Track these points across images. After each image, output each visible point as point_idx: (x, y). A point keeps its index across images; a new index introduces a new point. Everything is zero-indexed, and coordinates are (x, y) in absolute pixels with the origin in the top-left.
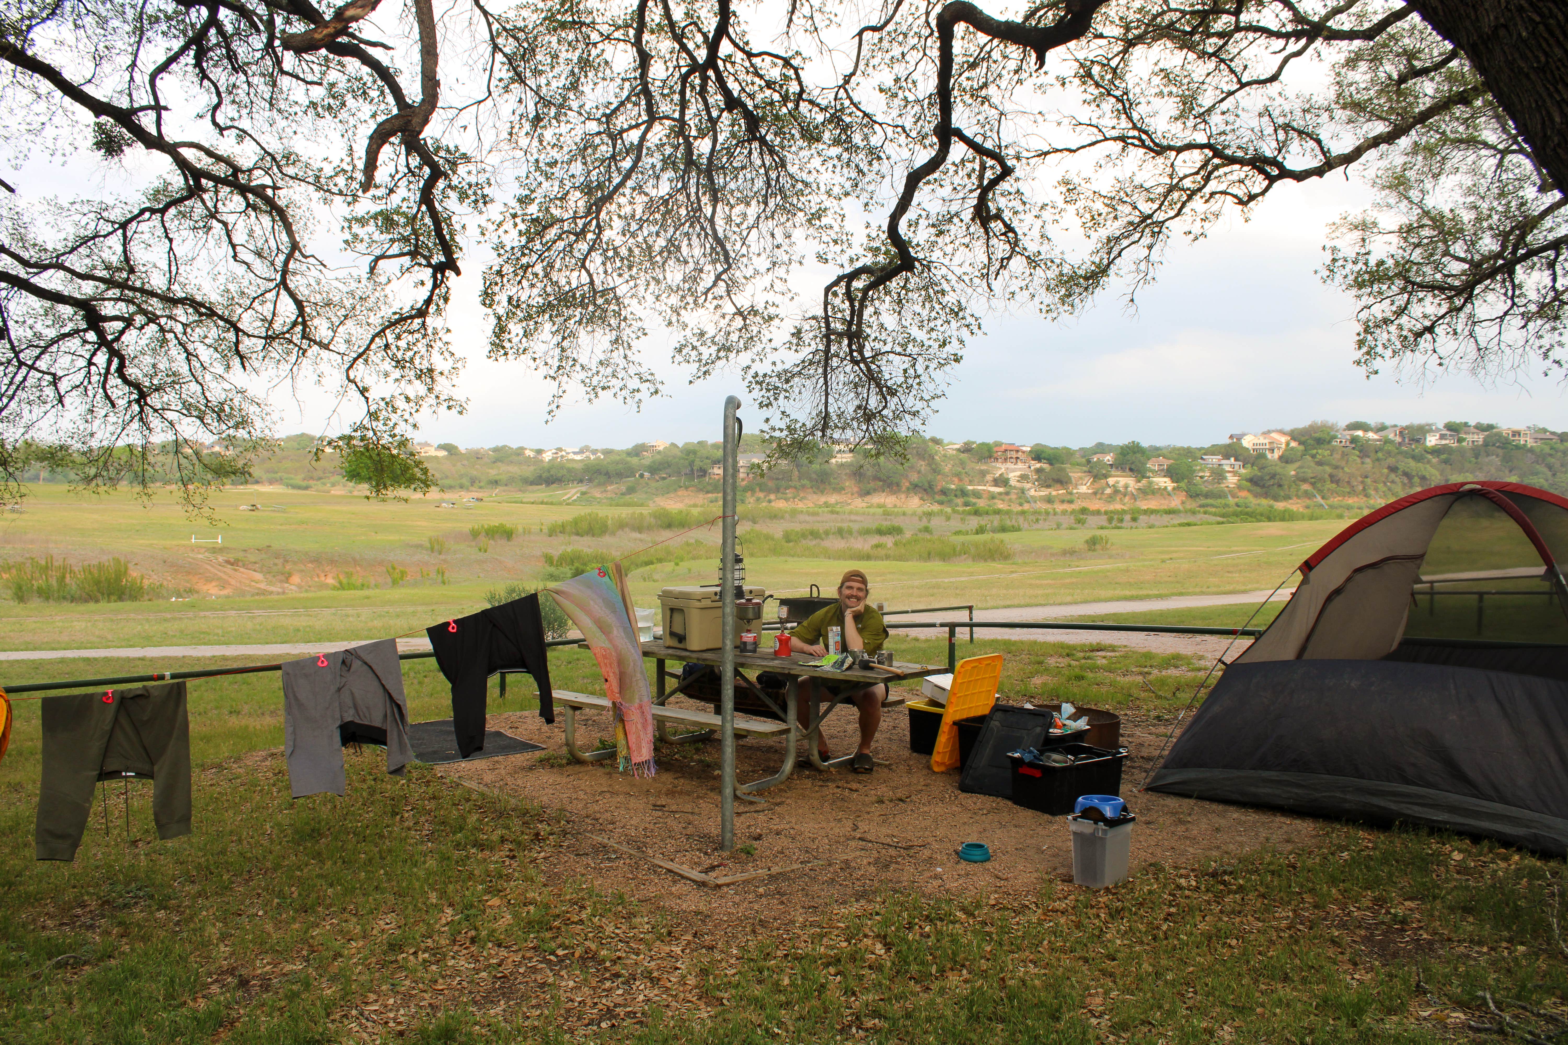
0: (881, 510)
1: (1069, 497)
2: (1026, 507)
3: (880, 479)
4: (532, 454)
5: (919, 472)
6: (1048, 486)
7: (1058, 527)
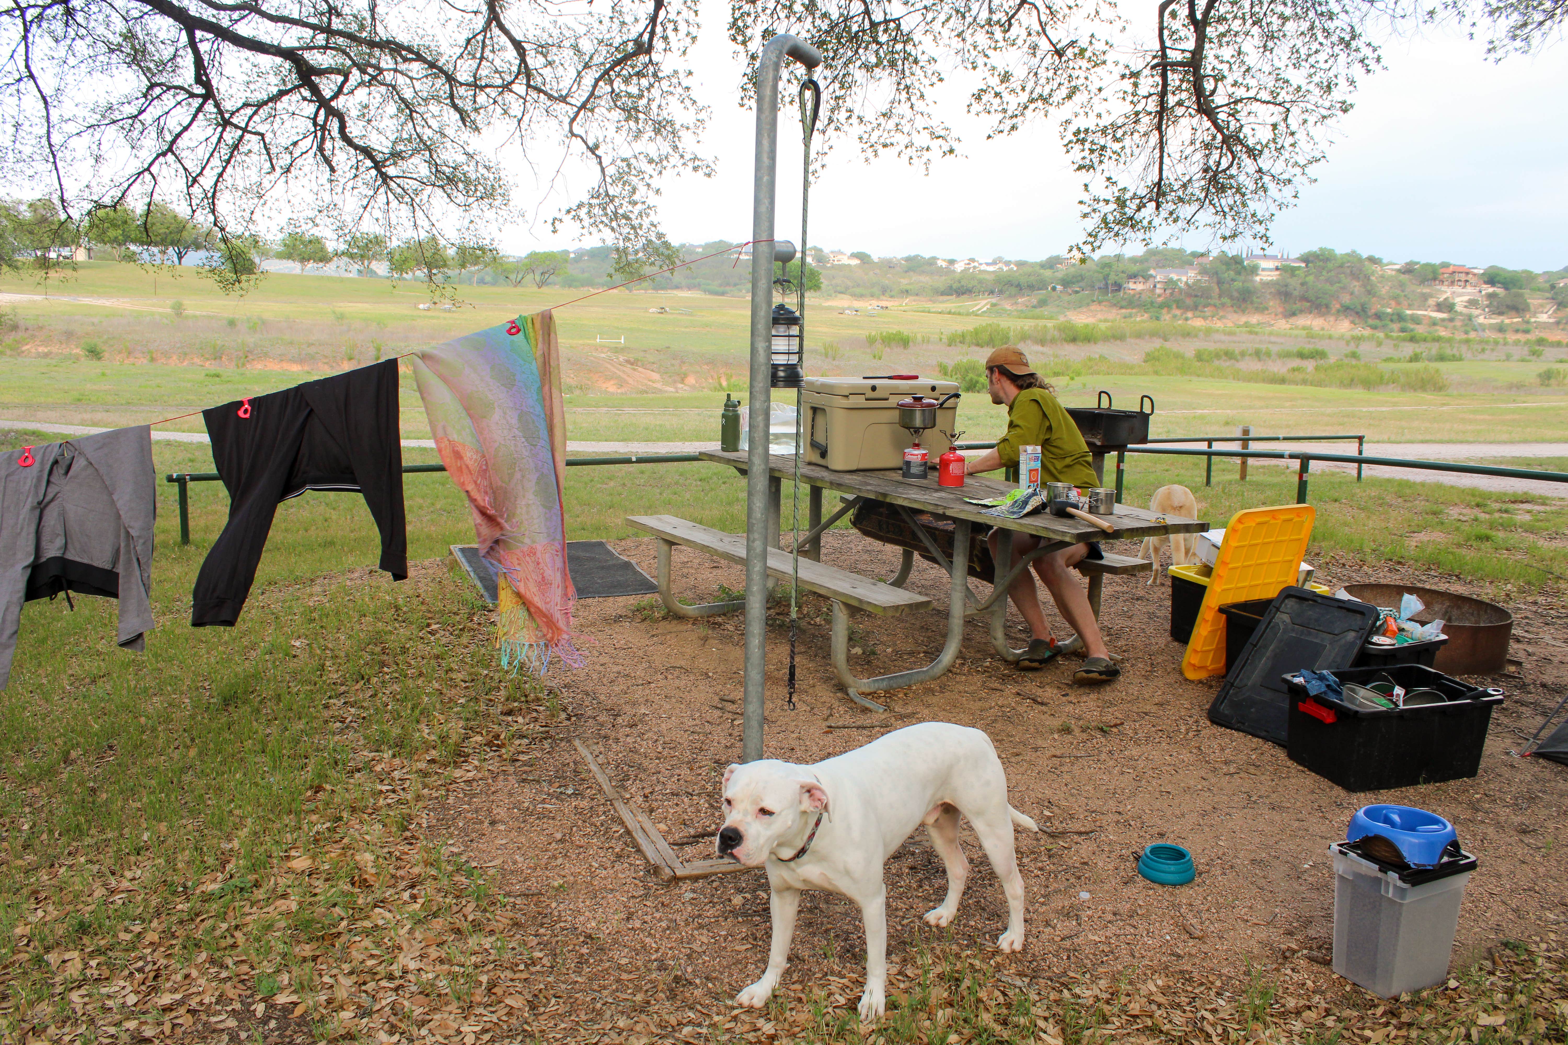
0: (1304, 333)
1: (1525, 327)
2: (1472, 335)
3: (1307, 300)
4: (944, 264)
5: (1352, 294)
6: (1501, 313)
7: (1508, 358)
